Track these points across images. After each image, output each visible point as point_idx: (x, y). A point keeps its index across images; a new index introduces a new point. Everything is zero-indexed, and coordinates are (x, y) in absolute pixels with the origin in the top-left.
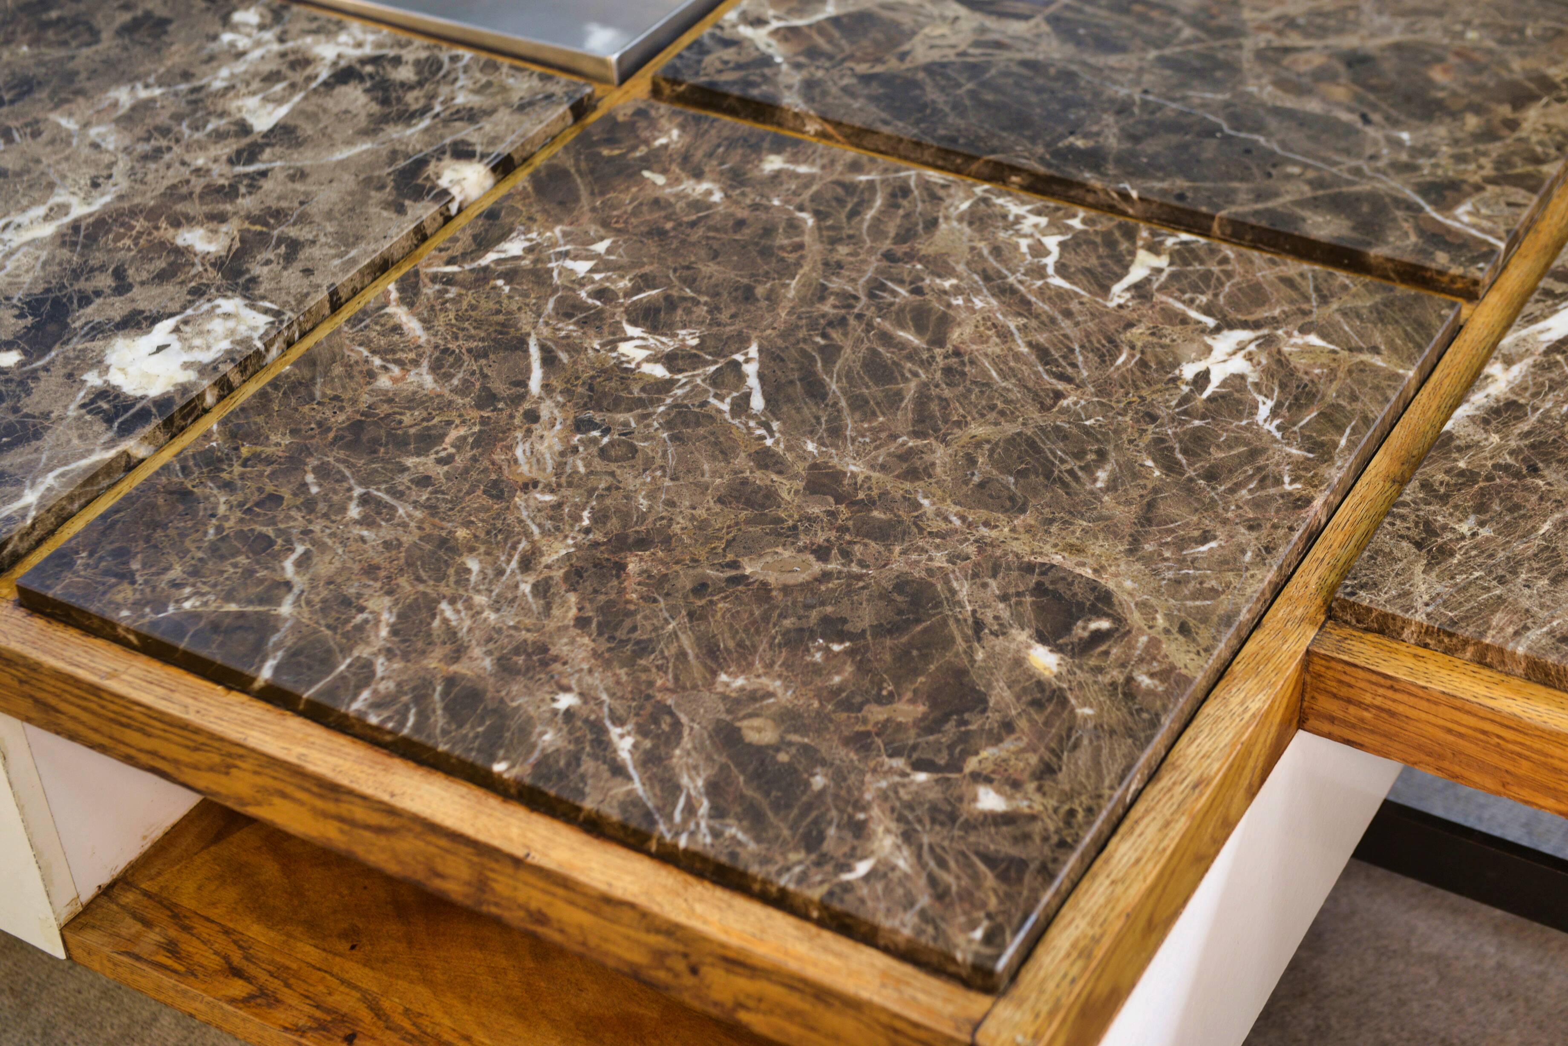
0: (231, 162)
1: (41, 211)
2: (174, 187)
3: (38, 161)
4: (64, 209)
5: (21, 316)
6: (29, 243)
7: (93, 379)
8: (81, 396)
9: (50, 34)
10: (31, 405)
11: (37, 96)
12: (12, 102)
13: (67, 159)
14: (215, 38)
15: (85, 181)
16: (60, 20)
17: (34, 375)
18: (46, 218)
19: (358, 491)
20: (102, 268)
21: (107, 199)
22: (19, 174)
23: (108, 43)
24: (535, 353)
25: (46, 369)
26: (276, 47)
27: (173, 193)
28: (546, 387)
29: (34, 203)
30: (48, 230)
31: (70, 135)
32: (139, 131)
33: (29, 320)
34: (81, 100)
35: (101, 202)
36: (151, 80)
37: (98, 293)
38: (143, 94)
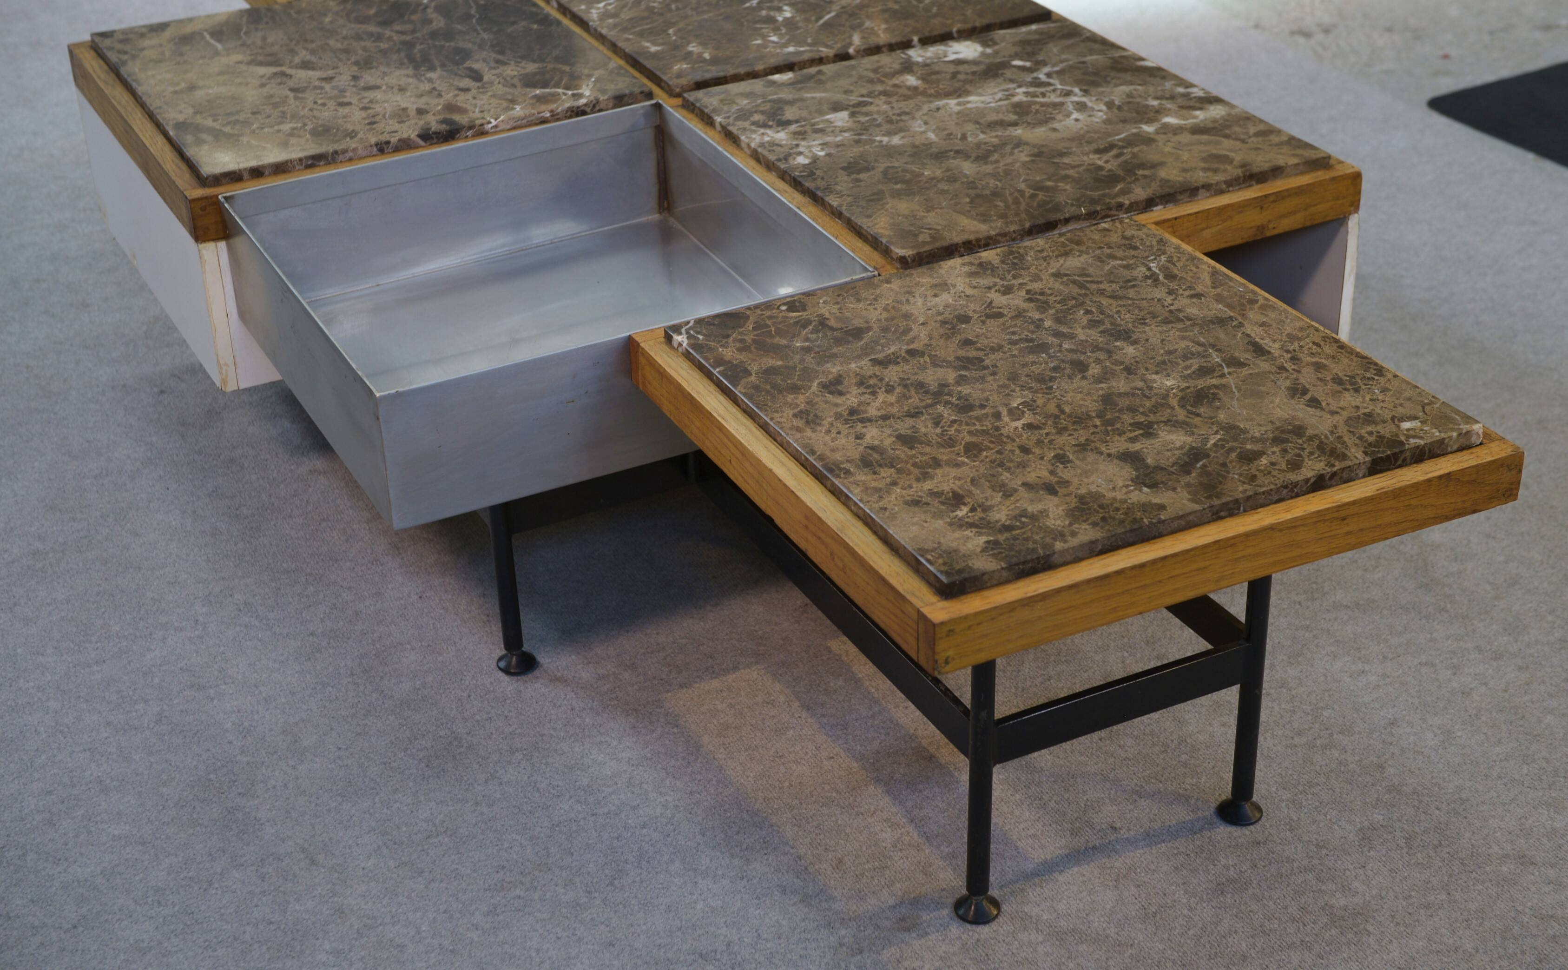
0: (871, 103)
1: (969, 106)
2: (904, 100)
3: (957, 124)
4: (959, 104)
5: (1002, 74)
6: (983, 95)
7: (989, 51)
8: (997, 47)
9: (908, 176)
10: (1018, 49)
11: (937, 150)
12: (951, 151)
13: (943, 121)
14: (827, 155)
15: (942, 111)
16: (896, 183)
17: (1010, 56)
18: (969, 102)
19: (921, 5)
20: (959, 81)
21: (937, 103)
22: (970, 121)
23: (881, 166)
24: (821, 22)
25: (1004, 57)
26: (803, 143)
27: (906, 98)
28: (829, 12)
29: (971, 109)
30: (971, 98)
31: (934, 131)
32: (901, 124)
33: (1000, 72)
34: (917, 143)
35: (940, 103)
36: (877, 144)
37: (967, 74)
38: (885, 139)
